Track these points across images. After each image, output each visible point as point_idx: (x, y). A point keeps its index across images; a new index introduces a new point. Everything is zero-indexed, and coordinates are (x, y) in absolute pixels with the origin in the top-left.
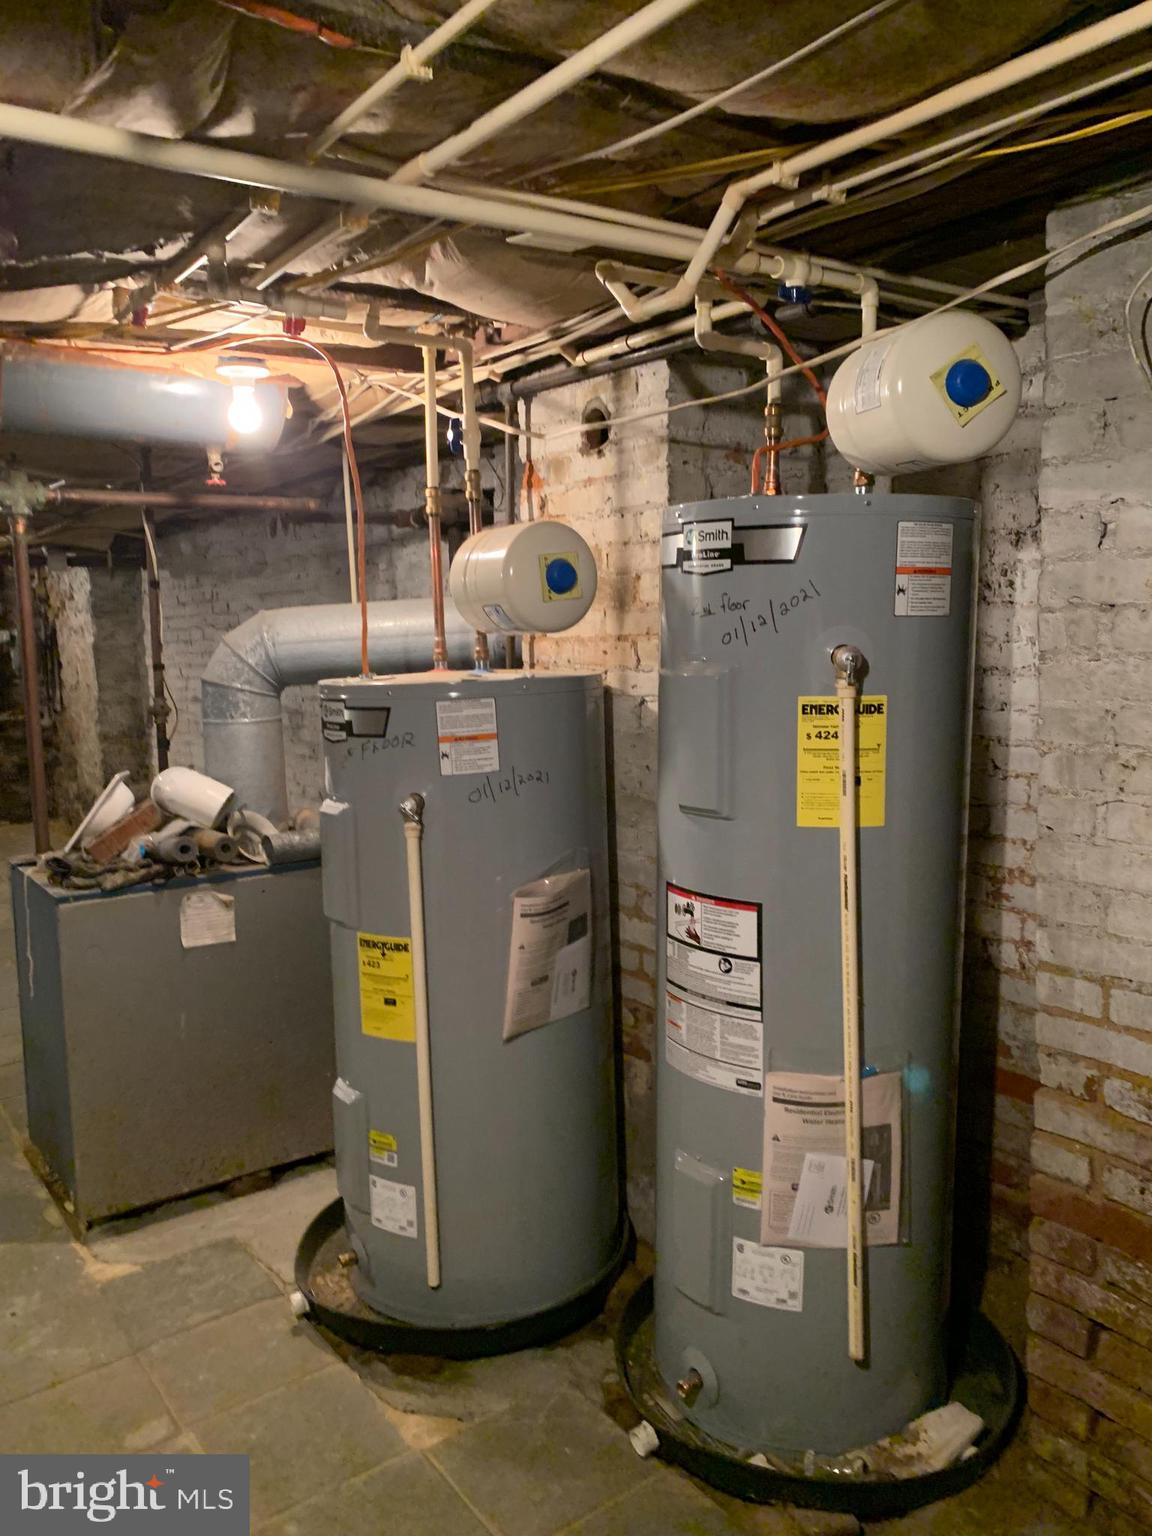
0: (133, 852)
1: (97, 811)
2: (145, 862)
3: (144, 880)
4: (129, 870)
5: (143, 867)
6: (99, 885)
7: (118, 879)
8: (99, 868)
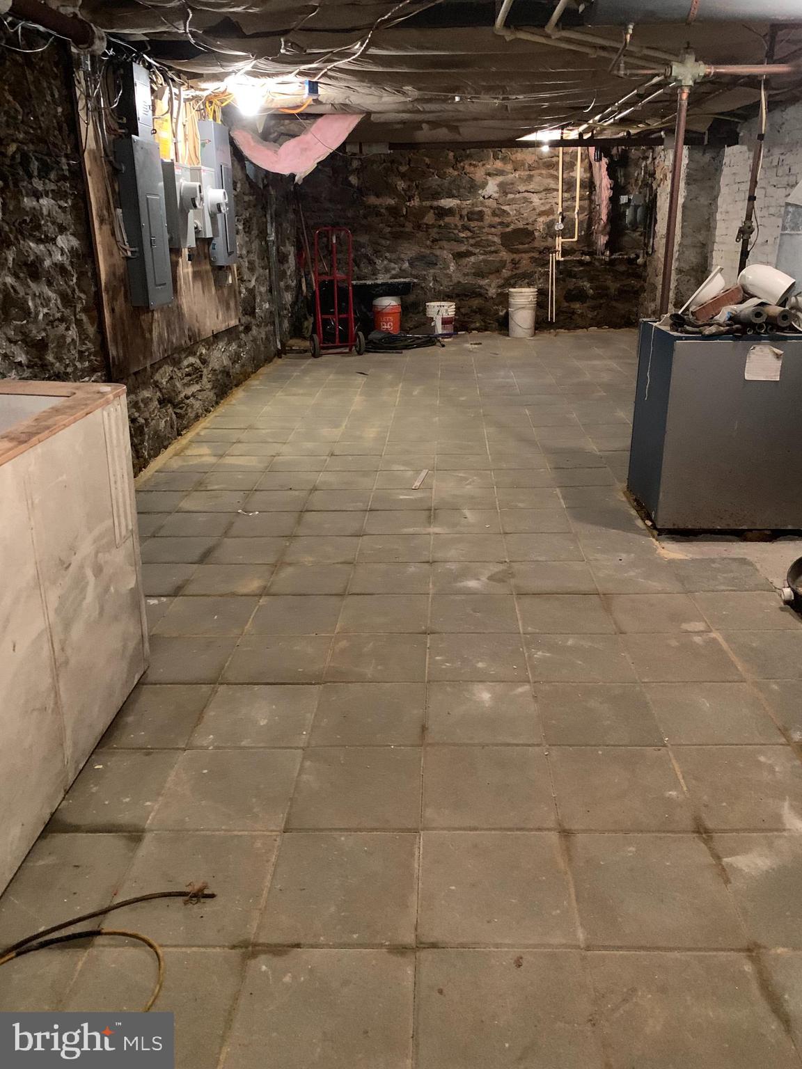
0: (723, 315)
1: (701, 290)
2: (729, 322)
3: (727, 332)
4: (720, 325)
5: (728, 325)
6: (700, 332)
7: (713, 329)
8: (700, 323)
